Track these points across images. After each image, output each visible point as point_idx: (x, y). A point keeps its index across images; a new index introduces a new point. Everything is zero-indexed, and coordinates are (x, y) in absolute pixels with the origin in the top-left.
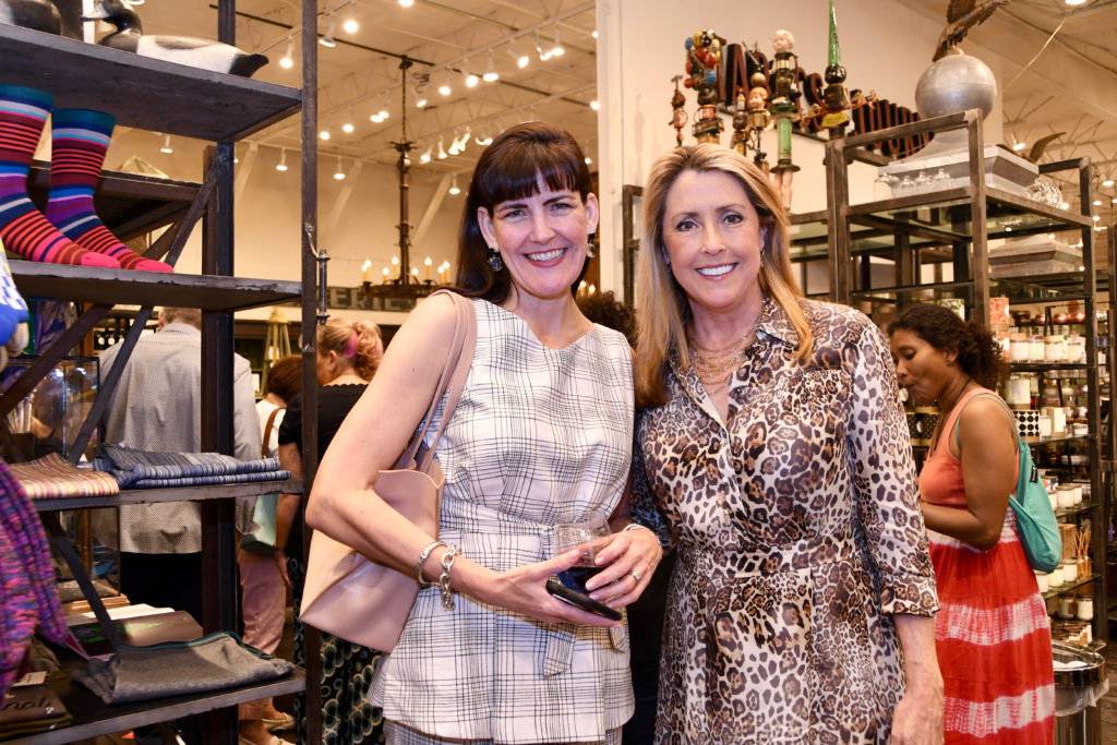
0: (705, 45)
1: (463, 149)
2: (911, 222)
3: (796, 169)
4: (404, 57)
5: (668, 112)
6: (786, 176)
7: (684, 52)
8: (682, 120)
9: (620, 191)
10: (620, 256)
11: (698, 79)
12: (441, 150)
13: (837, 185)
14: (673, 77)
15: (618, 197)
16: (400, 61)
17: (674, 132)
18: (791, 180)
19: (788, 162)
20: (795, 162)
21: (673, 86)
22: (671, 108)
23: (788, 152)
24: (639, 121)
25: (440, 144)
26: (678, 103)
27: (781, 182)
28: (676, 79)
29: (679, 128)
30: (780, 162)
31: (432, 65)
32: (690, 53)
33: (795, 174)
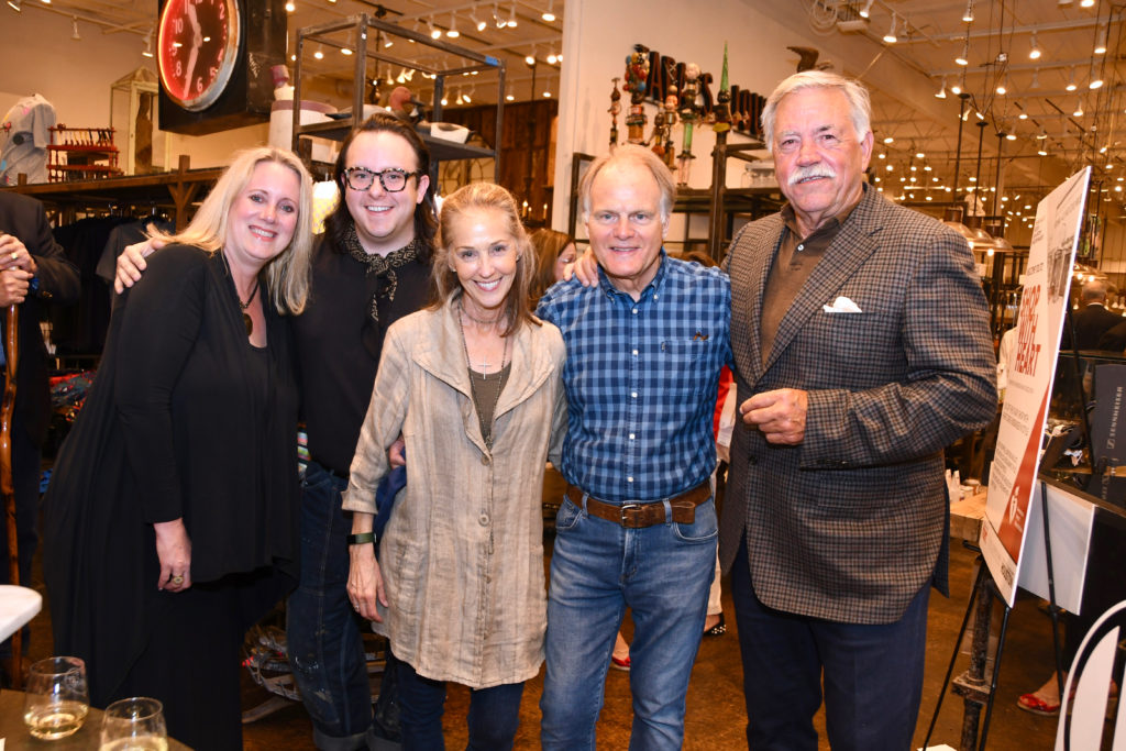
0: (640, 63)
1: (409, 79)
2: (764, 199)
3: (693, 157)
4: (379, 7)
5: (608, 103)
6: (687, 162)
7: (624, 66)
8: (618, 110)
9: (571, 156)
10: (568, 201)
11: (633, 86)
12: (389, 77)
13: (719, 172)
14: (613, 77)
15: (569, 160)
16: (375, 10)
17: (611, 118)
18: (690, 165)
19: (689, 153)
20: (693, 153)
21: (613, 85)
22: (610, 100)
23: (689, 146)
24: (587, 105)
25: (389, 72)
26: (616, 97)
27: (683, 165)
28: (615, 80)
29: (614, 115)
30: (684, 152)
31: (401, 14)
32: (628, 66)
33: (693, 161)
